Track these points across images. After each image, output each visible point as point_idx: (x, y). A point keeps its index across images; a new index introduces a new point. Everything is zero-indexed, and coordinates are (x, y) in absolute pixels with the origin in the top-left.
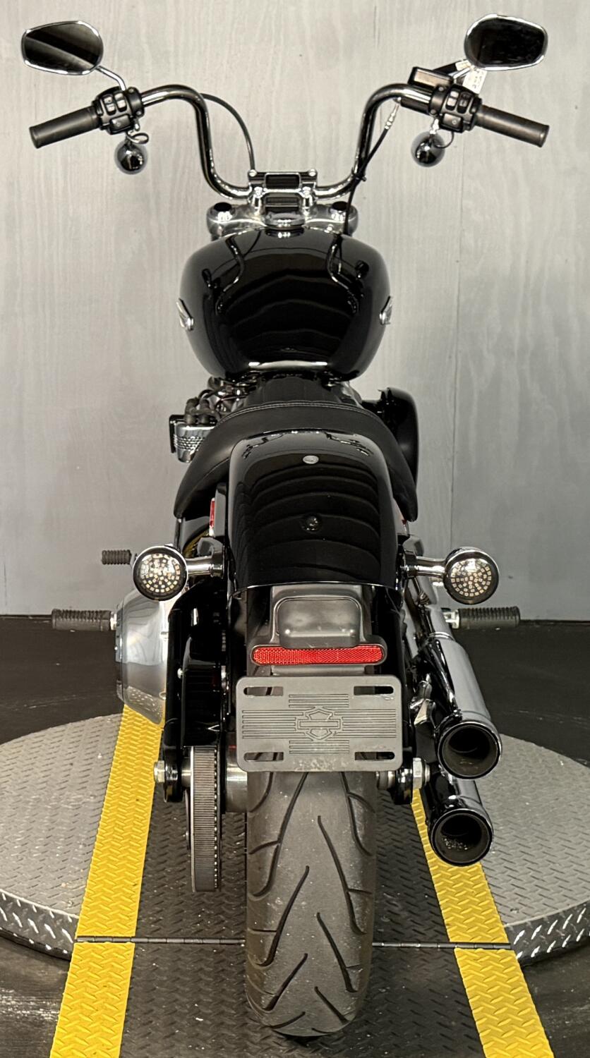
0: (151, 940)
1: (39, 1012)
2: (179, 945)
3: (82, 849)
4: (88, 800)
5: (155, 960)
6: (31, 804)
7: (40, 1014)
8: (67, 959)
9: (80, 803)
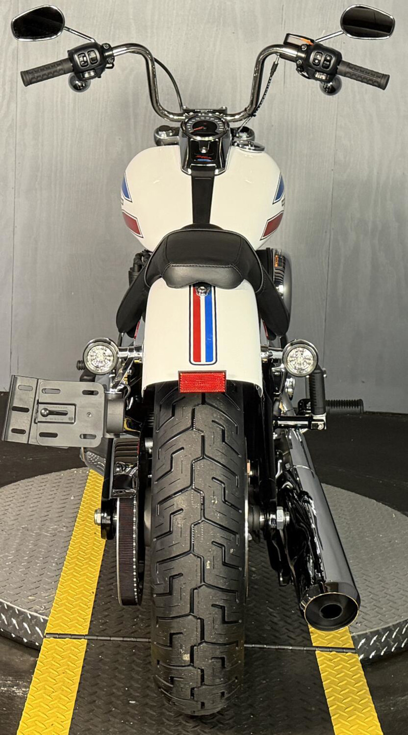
0: (99, 638)
1: (13, 689)
2: (119, 642)
3: (55, 567)
4: (62, 529)
5: (101, 653)
6: (21, 531)
7: (14, 691)
8: (38, 650)
9: (56, 532)
